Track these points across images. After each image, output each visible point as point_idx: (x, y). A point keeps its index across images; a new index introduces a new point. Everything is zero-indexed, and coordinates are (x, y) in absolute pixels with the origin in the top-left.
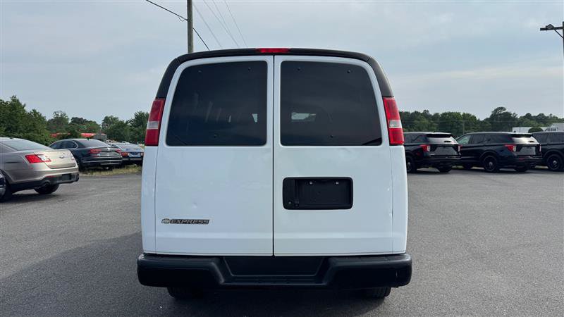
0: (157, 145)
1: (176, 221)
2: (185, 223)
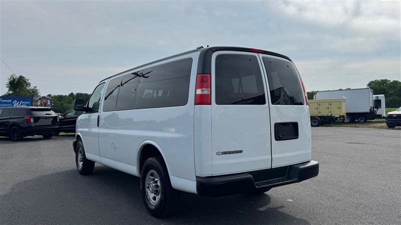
0: (211, 104)
1: (225, 153)
2: (230, 153)
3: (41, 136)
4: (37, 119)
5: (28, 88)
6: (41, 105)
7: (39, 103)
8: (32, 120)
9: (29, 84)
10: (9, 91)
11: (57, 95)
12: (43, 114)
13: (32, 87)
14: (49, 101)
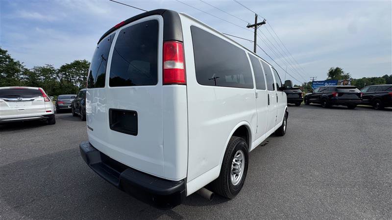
3: (346, 107)
4: (341, 94)
5: (342, 74)
6: (343, 85)
7: (342, 84)
8: (337, 95)
9: (343, 72)
10: (329, 77)
11: (370, 77)
12: (348, 91)
13: (345, 73)
14: (349, 82)
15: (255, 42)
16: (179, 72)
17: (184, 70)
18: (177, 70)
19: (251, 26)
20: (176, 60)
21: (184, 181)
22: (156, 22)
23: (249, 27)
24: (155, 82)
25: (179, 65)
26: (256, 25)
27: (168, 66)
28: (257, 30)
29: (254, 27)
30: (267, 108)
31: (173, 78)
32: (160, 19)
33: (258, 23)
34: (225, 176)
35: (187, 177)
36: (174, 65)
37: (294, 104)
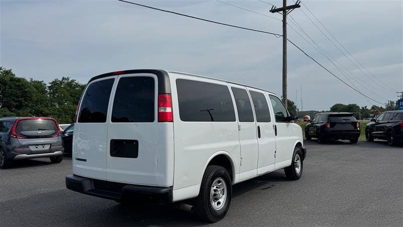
15: (284, 35)
16: (168, 114)
17: (172, 112)
18: (167, 113)
19: (278, 10)
20: (166, 106)
21: (172, 187)
22: (152, 79)
23: (273, 11)
24: (152, 120)
25: (169, 110)
26: (285, 9)
27: (162, 110)
28: (288, 16)
29: (282, 12)
30: (256, 141)
31: (165, 118)
32: (155, 77)
33: (287, 5)
34: (204, 196)
35: (173, 186)
36: (166, 109)
37: (348, 141)
